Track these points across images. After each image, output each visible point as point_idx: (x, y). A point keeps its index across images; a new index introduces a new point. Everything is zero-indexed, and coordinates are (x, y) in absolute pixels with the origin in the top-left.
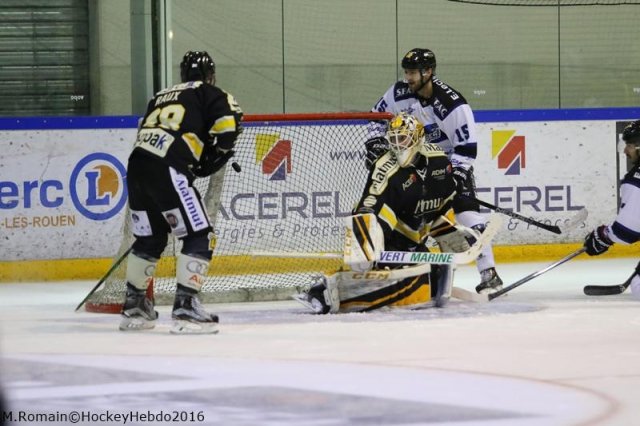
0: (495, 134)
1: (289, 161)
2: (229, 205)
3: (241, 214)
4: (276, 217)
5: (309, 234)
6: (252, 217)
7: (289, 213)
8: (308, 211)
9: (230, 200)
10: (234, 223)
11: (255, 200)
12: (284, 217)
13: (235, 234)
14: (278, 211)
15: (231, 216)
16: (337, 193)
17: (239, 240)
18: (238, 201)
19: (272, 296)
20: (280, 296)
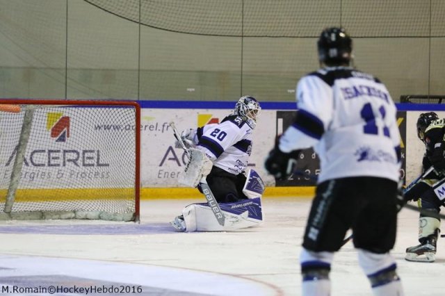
0: (199, 116)
1: (68, 131)
2: (29, 158)
3: (37, 163)
4: (58, 165)
5: (79, 176)
6: (43, 165)
7: (67, 163)
8: (80, 162)
9: (30, 154)
10: (32, 168)
11: (46, 154)
12: (64, 165)
13: (32, 175)
14: (60, 161)
15: (30, 164)
16: (98, 151)
17: (35, 179)
18: (35, 155)
19: (58, 216)
20: (63, 216)
